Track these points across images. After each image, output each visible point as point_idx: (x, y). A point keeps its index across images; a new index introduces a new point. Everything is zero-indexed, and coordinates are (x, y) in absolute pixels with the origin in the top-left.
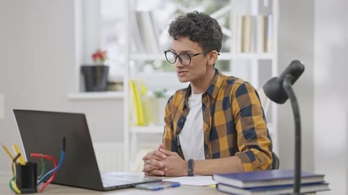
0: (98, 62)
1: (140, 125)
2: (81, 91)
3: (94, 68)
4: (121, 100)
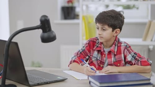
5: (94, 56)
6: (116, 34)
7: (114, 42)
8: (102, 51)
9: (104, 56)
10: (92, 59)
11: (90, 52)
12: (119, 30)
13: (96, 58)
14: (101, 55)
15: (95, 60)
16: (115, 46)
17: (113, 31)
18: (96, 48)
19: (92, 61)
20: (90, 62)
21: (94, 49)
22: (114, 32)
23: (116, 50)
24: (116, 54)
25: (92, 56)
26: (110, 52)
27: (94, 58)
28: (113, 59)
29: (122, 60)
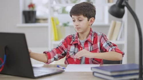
0: (31, 9)
1: (56, 40)
2: (23, 23)
3: (29, 12)
4: (47, 27)
5: (71, 51)
6: (91, 23)
7: (90, 33)
8: (79, 44)
9: (81, 49)
10: (69, 54)
11: (66, 47)
12: (93, 19)
13: (73, 53)
14: (78, 49)
15: (72, 54)
16: (92, 36)
17: (88, 20)
18: (73, 42)
19: (70, 56)
20: (67, 57)
21: (71, 43)
22: (90, 21)
23: (92, 40)
24: (92, 43)
25: (69, 51)
26: (86, 42)
27: (71, 53)
28: (89, 47)
29: (98, 48)
